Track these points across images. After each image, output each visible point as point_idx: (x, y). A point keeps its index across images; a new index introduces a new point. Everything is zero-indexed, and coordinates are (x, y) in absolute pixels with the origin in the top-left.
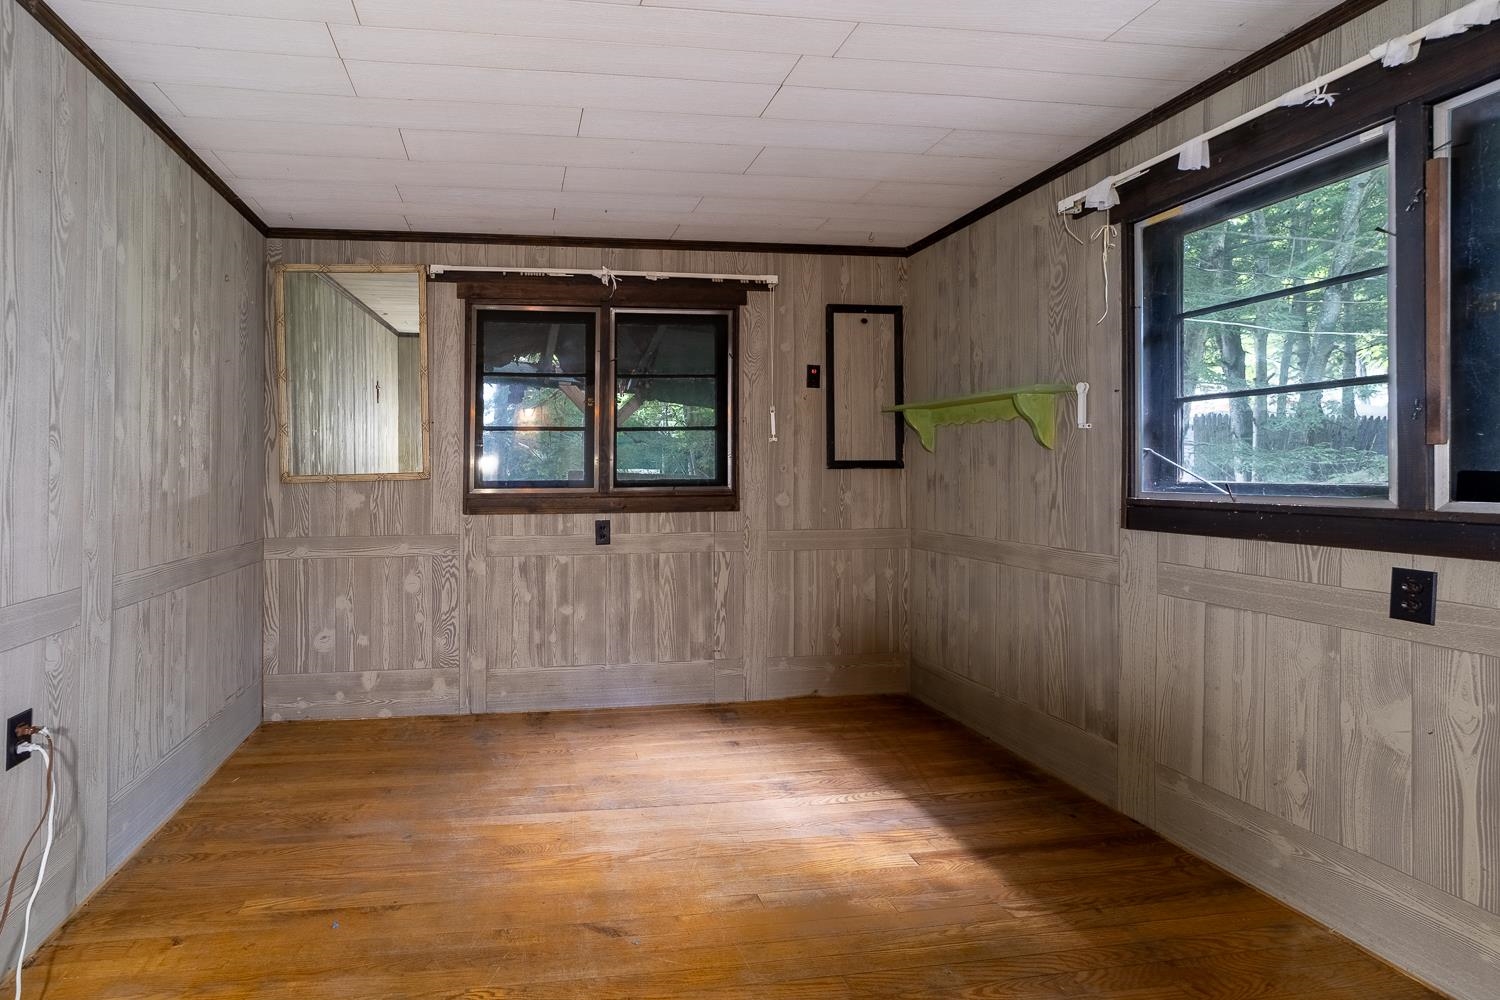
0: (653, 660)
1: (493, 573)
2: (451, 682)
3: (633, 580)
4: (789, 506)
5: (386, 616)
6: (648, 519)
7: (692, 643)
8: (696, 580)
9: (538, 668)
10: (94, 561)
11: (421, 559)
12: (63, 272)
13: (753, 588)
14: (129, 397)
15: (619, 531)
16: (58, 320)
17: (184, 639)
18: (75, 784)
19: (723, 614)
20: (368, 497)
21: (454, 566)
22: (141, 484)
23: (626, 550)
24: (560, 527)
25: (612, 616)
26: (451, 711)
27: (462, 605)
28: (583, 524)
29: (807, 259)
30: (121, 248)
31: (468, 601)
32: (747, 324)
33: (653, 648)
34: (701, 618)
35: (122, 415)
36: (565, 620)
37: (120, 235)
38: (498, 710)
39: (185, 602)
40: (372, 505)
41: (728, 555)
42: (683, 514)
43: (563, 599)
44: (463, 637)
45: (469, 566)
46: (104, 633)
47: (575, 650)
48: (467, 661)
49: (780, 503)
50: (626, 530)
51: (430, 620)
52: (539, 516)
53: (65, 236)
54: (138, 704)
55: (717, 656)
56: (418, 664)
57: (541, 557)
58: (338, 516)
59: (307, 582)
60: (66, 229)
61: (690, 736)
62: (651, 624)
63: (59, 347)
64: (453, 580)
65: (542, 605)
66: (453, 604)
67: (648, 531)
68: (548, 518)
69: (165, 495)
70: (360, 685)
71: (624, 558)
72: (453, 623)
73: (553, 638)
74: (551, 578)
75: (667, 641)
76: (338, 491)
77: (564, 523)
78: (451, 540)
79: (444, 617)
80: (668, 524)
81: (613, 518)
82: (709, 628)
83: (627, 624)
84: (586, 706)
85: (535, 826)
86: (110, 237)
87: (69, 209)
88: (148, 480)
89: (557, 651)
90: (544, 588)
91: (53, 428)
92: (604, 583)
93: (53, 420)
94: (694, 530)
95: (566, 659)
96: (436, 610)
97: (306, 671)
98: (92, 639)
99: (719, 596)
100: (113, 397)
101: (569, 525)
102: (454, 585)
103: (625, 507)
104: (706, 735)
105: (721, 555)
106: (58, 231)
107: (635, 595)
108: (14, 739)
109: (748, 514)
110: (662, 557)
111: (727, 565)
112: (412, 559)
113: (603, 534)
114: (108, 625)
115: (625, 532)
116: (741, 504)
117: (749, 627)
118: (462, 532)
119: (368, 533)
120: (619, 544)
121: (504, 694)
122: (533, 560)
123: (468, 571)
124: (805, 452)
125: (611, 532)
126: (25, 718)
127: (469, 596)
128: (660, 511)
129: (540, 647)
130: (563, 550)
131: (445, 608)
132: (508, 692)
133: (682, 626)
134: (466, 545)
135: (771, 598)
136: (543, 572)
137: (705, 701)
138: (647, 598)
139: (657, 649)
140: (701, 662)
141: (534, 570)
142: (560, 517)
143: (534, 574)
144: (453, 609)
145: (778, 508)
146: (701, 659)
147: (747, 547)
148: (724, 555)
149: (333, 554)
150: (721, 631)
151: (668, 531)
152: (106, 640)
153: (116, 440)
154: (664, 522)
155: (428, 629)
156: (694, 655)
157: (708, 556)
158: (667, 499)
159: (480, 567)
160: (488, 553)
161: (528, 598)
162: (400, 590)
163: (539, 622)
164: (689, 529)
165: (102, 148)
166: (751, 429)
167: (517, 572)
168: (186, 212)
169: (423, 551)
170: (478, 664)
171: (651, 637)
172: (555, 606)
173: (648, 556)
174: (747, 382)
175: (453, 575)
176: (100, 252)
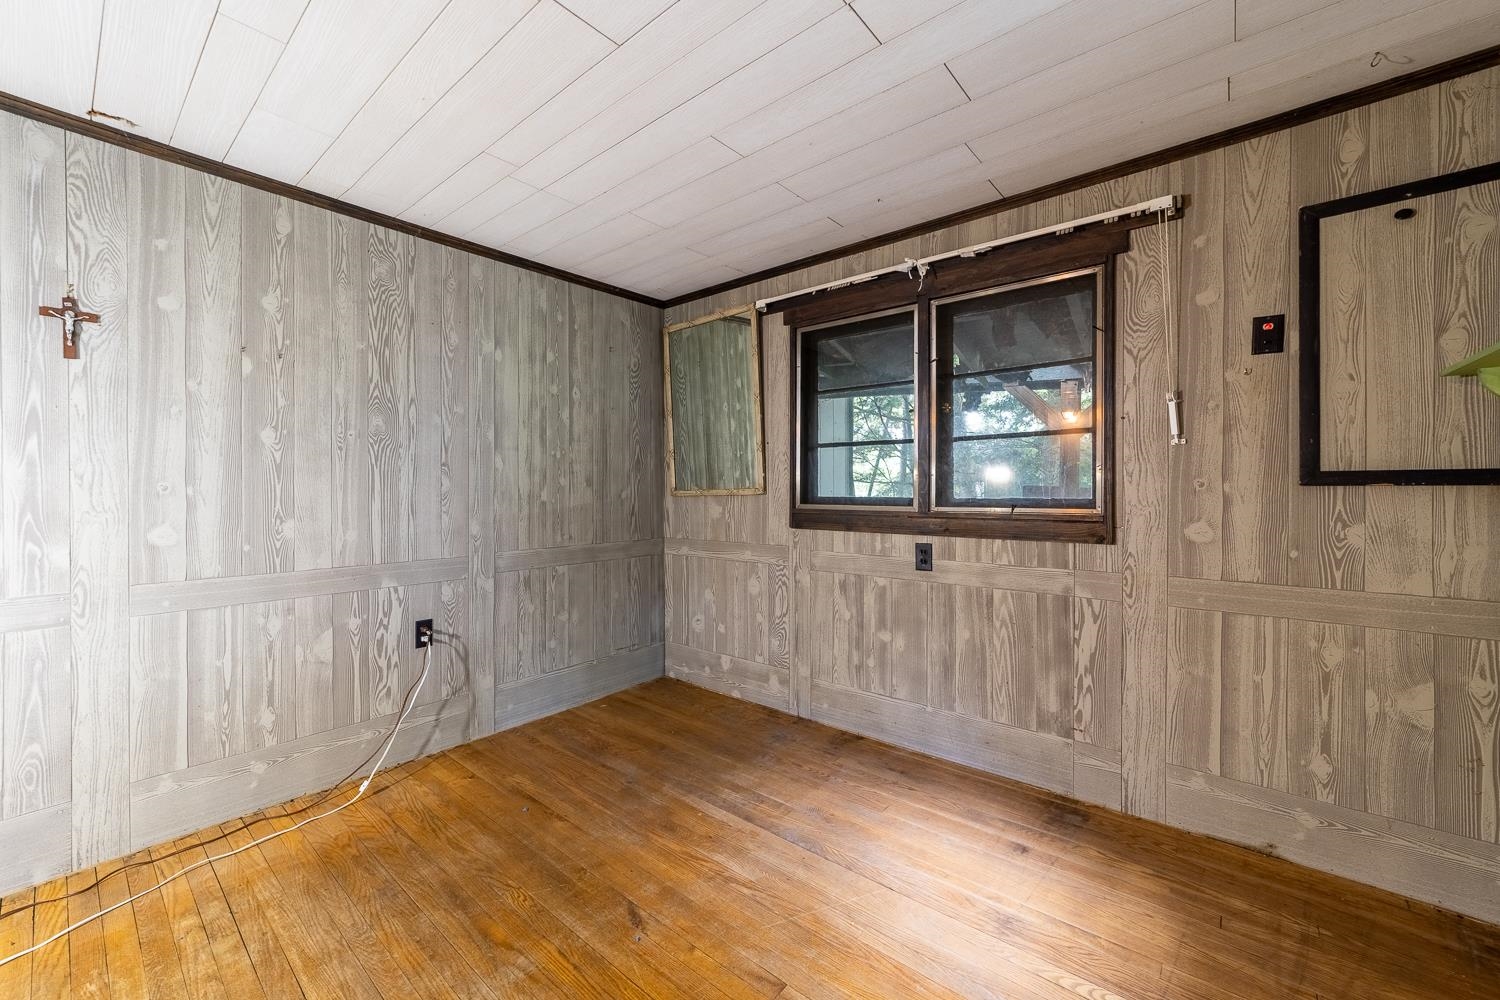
0: (985, 716)
1: (816, 586)
2: (784, 682)
3: (960, 615)
4: (1213, 542)
5: (736, 610)
6: (979, 547)
7: (1038, 708)
8: (1046, 628)
9: (855, 689)
10: (479, 542)
11: (760, 565)
12: (450, 376)
13: (1140, 657)
14: (508, 442)
15: (943, 556)
16: (446, 403)
17: (566, 600)
18: (467, 670)
19: (1087, 681)
20: (724, 509)
21: (785, 575)
22: (519, 496)
23: (951, 579)
24: (878, 546)
25: (934, 653)
26: (782, 708)
27: (792, 611)
28: (903, 545)
29: (1253, 149)
30: (499, 352)
31: (796, 610)
32: (1130, 280)
33: (985, 701)
34: (1053, 679)
35: (501, 454)
36: (883, 647)
37: (497, 344)
38: (821, 721)
39: (566, 575)
40: (727, 516)
41: (1096, 604)
42: (1027, 543)
43: (881, 624)
44: (793, 642)
45: (797, 576)
46: (490, 585)
47: (894, 682)
48: (795, 666)
49: (1194, 537)
50: (952, 556)
51: (767, 619)
52: (858, 533)
53: (451, 355)
54: (521, 635)
55: (1078, 736)
56: (759, 659)
57: (859, 576)
58: (706, 523)
59: (688, 575)
60: (451, 351)
61: (978, 817)
62: (982, 674)
63: (447, 418)
64: (784, 588)
65: (861, 626)
66: (785, 610)
67: (978, 560)
68: (867, 536)
69: (544, 504)
70: (720, 665)
71: (949, 589)
72: (784, 628)
73: (871, 662)
74: (870, 599)
75: (1003, 698)
76: (706, 503)
77: (882, 542)
78: (782, 551)
79: (777, 621)
80: (1005, 555)
81: (935, 541)
82: (1066, 696)
83: (953, 665)
84: (905, 744)
85: (710, 819)
86: (489, 346)
87: (454, 339)
88: (526, 494)
89: (875, 676)
90: (862, 608)
91: (443, 465)
92: (925, 614)
93: (443, 460)
94: (1042, 563)
95: (884, 688)
96: (771, 613)
97: (687, 644)
98: (479, 589)
99: (1082, 656)
100: (493, 445)
101: (886, 545)
102: (785, 593)
103: (947, 530)
104: (1000, 824)
105: (1084, 601)
106: (446, 352)
107: (962, 635)
108: (419, 634)
109: (1131, 549)
110: (997, 595)
111: (1096, 618)
112: (754, 564)
113: (924, 559)
114: (491, 582)
115: (949, 559)
116: (1119, 535)
117: (1132, 709)
118: (791, 544)
119: (724, 539)
120: (942, 572)
121: (825, 706)
122: (852, 578)
123: (796, 582)
124: (1248, 460)
125: (934, 557)
126: (428, 624)
127: (796, 606)
128: (995, 537)
129: (859, 668)
130: (881, 572)
131: (778, 613)
132: (830, 706)
133: (1025, 687)
134: (794, 556)
135: (1174, 676)
136: (862, 592)
137: (1059, 790)
138: (978, 641)
139: (990, 703)
140: (1053, 738)
141: (855, 588)
142: (878, 536)
143: (853, 593)
144: (785, 615)
145: (1190, 545)
146: (1053, 733)
147: (1130, 596)
148: (1089, 602)
149: (703, 554)
150: (1085, 705)
151: (1005, 561)
152: (492, 590)
153: (496, 469)
154: (1000, 550)
155: (765, 628)
156: (1043, 724)
157: (1064, 603)
158: (1002, 523)
159: (805, 579)
160: (812, 567)
161: (847, 616)
162: (745, 591)
163: (858, 644)
164: (1035, 563)
165: (481, 295)
166: (1138, 428)
167: (837, 591)
168: (563, 315)
169: (762, 559)
170: (804, 671)
171: (983, 688)
172: (873, 630)
173: (979, 590)
174: (1129, 360)
175: (784, 583)
176: (480, 359)
